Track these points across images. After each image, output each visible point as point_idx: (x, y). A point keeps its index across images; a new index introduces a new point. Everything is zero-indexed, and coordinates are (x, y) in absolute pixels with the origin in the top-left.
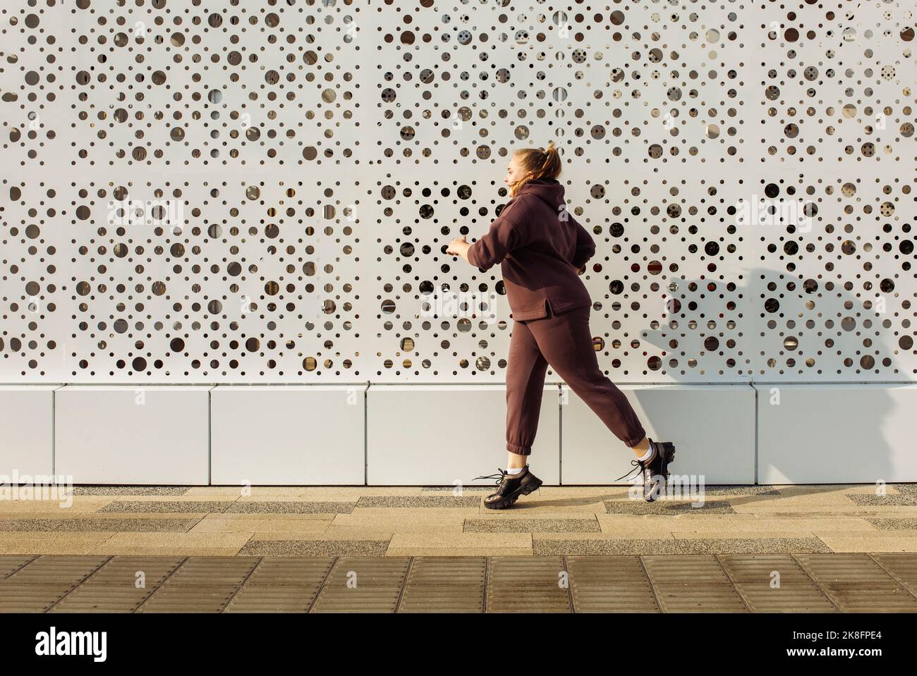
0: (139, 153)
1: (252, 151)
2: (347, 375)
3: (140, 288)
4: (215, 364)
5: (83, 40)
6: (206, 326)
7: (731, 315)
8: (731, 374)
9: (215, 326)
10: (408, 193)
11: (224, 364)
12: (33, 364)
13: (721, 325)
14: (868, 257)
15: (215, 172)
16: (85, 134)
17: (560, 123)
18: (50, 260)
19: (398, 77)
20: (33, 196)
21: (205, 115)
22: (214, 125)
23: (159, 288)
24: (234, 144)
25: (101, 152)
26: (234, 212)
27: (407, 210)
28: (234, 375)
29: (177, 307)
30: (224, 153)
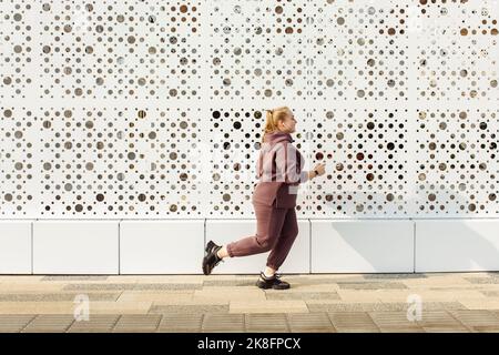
0: (78, 92)
1: (142, 91)
2: (194, 214)
3: (79, 166)
4: (121, 208)
5: (47, 28)
6: (116, 188)
7: (401, 182)
8: (400, 214)
9: (121, 187)
10: (227, 115)
11: (126, 208)
12: (19, 208)
13: (396, 187)
14: (473, 151)
15: (121, 103)
16: (48, 81)
17: (310, 77)
18: (29, 150)
19: (222, 51)
20: (18, 115)
21: (115, 71)
22: (120, 76)
23: (90, 166)
24: (131, 87)
25: (57, 91)
26: (131, 125)
27: (227, 124)
28: (131, 214)
29: (100, 177)
30: (126, 92)
